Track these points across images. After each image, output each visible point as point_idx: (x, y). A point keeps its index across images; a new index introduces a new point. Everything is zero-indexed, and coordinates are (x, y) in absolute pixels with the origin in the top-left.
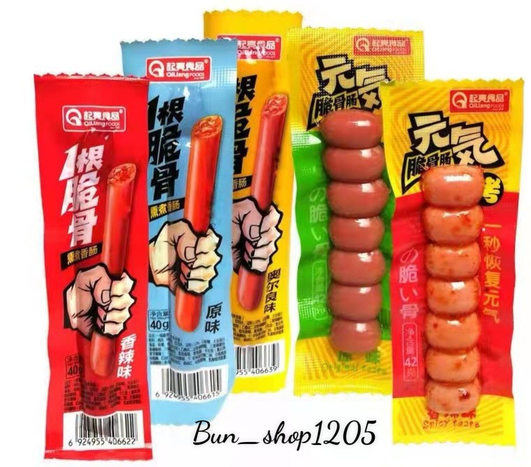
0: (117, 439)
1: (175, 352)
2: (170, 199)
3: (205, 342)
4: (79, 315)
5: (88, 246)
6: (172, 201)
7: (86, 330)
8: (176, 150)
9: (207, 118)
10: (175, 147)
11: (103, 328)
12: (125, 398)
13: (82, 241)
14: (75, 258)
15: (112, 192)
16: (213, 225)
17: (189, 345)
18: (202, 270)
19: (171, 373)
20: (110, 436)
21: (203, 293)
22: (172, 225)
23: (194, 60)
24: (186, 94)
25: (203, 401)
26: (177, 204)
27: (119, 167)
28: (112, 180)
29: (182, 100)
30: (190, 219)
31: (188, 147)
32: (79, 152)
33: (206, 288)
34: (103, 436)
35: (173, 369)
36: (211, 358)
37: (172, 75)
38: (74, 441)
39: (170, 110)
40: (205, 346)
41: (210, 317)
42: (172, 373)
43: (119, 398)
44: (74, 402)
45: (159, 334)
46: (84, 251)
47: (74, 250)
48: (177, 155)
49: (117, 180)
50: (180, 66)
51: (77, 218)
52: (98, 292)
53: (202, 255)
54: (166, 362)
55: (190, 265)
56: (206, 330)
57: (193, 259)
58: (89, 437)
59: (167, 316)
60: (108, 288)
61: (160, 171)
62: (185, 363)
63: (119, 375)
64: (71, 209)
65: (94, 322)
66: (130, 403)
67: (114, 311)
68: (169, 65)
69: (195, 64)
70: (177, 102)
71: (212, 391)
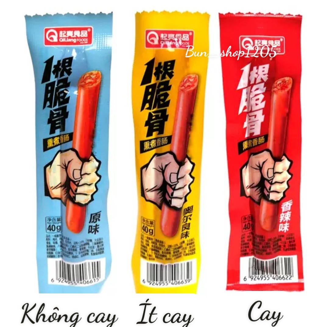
0: (279, 276)
1: (65, 248)
2: (63, 133)
3: (88, 240)
4: (251, 187)
5: (258, 137)
6: (63, 135)
7: (256, 197)
8: (67, 96)
9: (90, 72)
10: (65, 94)
11: (269, 195)
12: (285, 246)
13: (253, 133)
14: (248, 145)
15: (275, 98)
16: (94, 153)
17: (76, 243)
18: (86, 187)
19: (62, 264)
20: (274, 274)
21: (87, 204)
22: (64, 153)
23: (80, 29)
24: (74, 54)
25: (87, 285)
26: (67, 137)
27: (280, 80)
28: (275, 89)
29: (71, 59)
30: (77, 148)
31: (76, 95)
32: (251, 69)
33: (89, 200)
34: (269, 273)
35: (64, 261)
36: (93, 253)
37: (63, 40)
38: (247, 277)
39: (62, 67)
40: (88, 244)
41: (92, 222)
42: (64, 264)
43: (280, 246)
44: (248, 249)
45: (54, 234)
46: (255, 141)
47: (248, 139)
48: (67, 101)
49: (279, 90)
50: (70, 33)
51: (250, 116)
52: (265, 171)
53: (86, 176)
54: (59, 256)
55: (77, 183)
56: (89, 232)
57: (79, 178)
58: (258, 274)
59: (60, 221)
60: (273, 167)
61: (55, 112)
62: (73, 257)
63: (280, 230)
64: (246, 111)
65: (262, 191)
66: (288, 249)
67: (277, 184)
68: (61, 32)
69: (80, 32)
70: (67, 61)
71: (93, 278)
